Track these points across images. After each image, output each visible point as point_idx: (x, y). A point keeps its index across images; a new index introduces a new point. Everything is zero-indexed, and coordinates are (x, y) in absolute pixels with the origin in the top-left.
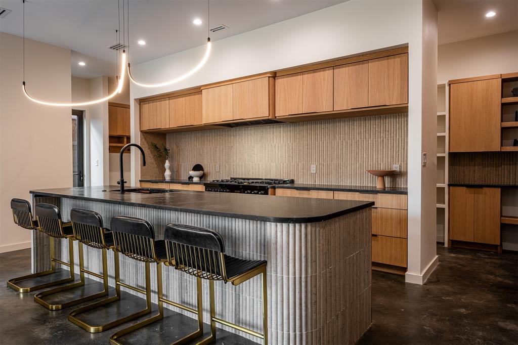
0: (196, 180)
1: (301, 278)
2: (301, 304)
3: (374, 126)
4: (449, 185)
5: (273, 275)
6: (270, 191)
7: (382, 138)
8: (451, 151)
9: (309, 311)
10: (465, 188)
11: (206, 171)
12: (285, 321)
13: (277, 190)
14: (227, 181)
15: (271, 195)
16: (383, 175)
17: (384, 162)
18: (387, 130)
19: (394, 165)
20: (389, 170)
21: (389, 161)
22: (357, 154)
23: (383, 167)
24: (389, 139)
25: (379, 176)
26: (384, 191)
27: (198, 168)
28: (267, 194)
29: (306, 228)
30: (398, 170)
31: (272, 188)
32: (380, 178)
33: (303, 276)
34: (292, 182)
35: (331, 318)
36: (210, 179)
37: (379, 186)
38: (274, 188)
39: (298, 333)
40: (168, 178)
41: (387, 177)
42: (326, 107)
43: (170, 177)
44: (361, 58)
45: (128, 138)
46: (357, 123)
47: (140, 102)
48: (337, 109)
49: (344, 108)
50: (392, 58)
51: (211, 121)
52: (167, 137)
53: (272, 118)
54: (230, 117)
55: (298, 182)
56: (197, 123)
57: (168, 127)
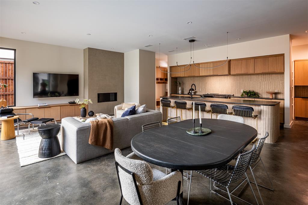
3: (267, 77)
4: (295, 97)
6: (228, 98)
7: (270, 81)
8: (295, 85)
10: (301, 98)
13: (231, 98)
16: (272, 93)
17: (272, 89)
20: (274, 92)
21: (274, 89)
22: (260, 86)
24: (274, 82)
25: (270, 94)
26: (273, 99)
29: (271, 107)
30: (277, 92)
34: (233, 95)
36: (198, 94)
37: (271, 97)
40: (180, 93)
41: (274, 94)
42: (251, 72)
43: (181, 92)
44: (266, 57)
45: (160, 79)
46: (260, 76)
47: (171, 67)
48: (256, 72)
49: (259, 72)
50: (278, 57)
51: (203, 75)
52: (178, 79)
53: (229, 74)
54: (212, 74)
55: (235, 95)
56: (196, 75)
57: (183, 76)
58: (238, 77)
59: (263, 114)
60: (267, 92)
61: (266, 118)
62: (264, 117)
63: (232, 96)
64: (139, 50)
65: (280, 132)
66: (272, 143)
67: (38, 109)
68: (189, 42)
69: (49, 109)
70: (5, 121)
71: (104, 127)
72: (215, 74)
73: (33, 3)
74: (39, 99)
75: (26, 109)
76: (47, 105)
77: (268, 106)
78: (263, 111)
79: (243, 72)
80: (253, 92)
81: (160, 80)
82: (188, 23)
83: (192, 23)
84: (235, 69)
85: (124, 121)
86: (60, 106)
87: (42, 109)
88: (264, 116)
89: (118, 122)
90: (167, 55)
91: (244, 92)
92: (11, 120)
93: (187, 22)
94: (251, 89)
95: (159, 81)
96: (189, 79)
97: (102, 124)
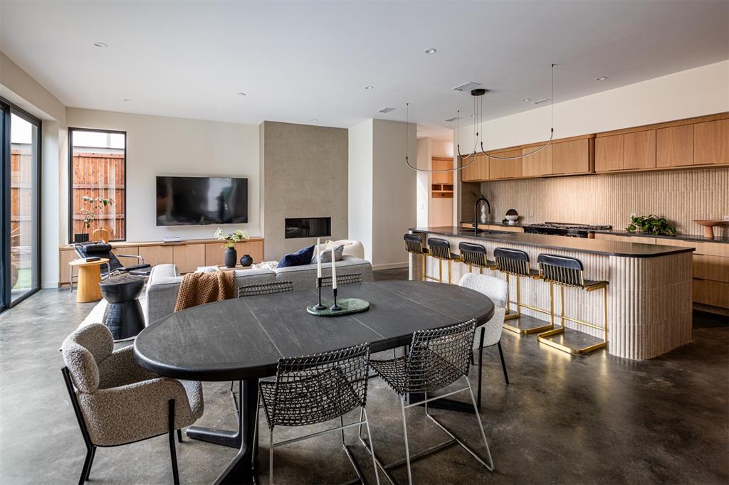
0: (511, 223)
1: (634, 291)
2: (634, 307)
3: (701, 177)
5: (614, 288)
6: (589, 235)
7: (711, 191)
9: (640, 312)
11: (519, 215)
12: (623, 317)
13: (596, 235)
14: (543, 225)
15: (591, 238)
16: (712, 225)
17: (714, 213)
18: (717, 182)
19: (725, 216)
20: (719, 221)
21: (719, 211)
22: (683, 204)
23: (712, 217)
24: (720, 191)
25: (707, 226)
26: (712, 240)
27: (512, 212)
28: (587, 237)
29: (638, 261)
31: (591, 232)
32: (708, 228)
33: (636, 290)
34: (611, 227)
35: (656, 321)
36: (526, 222)
37: (707, 235)
38: (594, 233)
39: (632, 325)
40: (483, 221)
41: (716, 227)
42: (648, 164)
43: (486, 219)
44: (686, 122)
45: (444, 186)
46: (682, 176)
47: (461, 158)
48: (660, 166)
49: (667, 166)
50: (720, 121)
51: (530, 174)
52: (482, 185)
53: (592, 173)
54: (549, 172)
55: (616, 228)
56: (516, 176)
57: (487, 178)
58: (623, 180)
59: (614, 280)
60: (695, 221)
61: (623, 289)
62: (618, 288)
63: (608, 231)
64: (372, 120)
65: (692, 333)
66: (640, 360)
67: (161, 247)
68: (472, 94)
69: (183, 247)
70: (84, 267)
71: (210, 289)
72: (557, 172)
73: (96, 45)
74: (168, 228)
75: (138, 246)
76: (179, 240)
77: (627, 258)
78: (614, 271)
79: (626, 165)
80: (659, 220)
81: (444, 190)
82: (427, 52)
83: (435, 50)
84: (605, 158)
85: (264, 277)
86: (205, 243)
87: (168, 248)
88: (618, 285)
89: (249, 279)
90: (451, 129)
91: (636, 220)
92: (94, 266)
93: (425, 50)
94: (657, 213)
95: (442, 191)
96: (507, 185)
97: (207, 281)
